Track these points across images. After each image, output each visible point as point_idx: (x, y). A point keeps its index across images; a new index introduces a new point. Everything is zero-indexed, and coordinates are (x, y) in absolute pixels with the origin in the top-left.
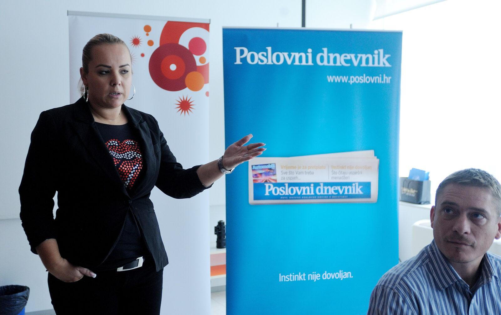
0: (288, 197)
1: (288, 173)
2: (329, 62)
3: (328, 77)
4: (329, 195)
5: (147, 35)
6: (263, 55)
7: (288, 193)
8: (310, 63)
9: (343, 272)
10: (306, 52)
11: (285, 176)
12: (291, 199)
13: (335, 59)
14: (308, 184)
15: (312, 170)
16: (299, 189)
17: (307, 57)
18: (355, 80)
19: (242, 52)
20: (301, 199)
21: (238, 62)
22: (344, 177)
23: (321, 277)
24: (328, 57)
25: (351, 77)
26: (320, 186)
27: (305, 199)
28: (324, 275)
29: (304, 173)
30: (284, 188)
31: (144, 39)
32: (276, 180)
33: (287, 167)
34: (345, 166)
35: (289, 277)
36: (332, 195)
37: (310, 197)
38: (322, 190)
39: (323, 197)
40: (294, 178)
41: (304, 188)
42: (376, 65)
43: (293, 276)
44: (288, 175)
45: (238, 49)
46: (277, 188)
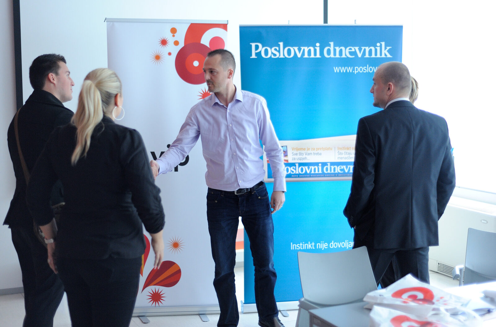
0: (299, 176)
1: (298, 155)
2: (335, 54)
3: (334, 68)
4: (336, 173)
5: (174, 36)
6: (276, 50)
7: (299, 172)
8: (318, 56)
9: (349, 242)
10: (314, 46)
11: (296, 157)
12: (301, 177)
13: (341, 51)
14: (317, 164)
15: (319, 152)
16: (309, 168)
17: (315, 50)
18: (359, 70)
19: (257, 47)
20: (310, 177)
21: (254, 56)
22: (349, 158)
23: (329, 246)
24: (335, 50)
25: (355, 68)
26: (327, 165)
27: (314, 177)
28: (332, 244)
29: (313, 154)
30: (294, 167)
31: (171, 40)
32: (287, 161)
33: (298, 149)
34: (350, 148)
35: (300, 246)
36: (339, 173)
37: (318, 176)
38: (329, 170)
39: (330, 175)
40: (304, 159)
41: (313, 168)
42: (378, 56)
43: (303, 245)
44: (298, 156)
45: (253, 45)
46: (289, 168)
